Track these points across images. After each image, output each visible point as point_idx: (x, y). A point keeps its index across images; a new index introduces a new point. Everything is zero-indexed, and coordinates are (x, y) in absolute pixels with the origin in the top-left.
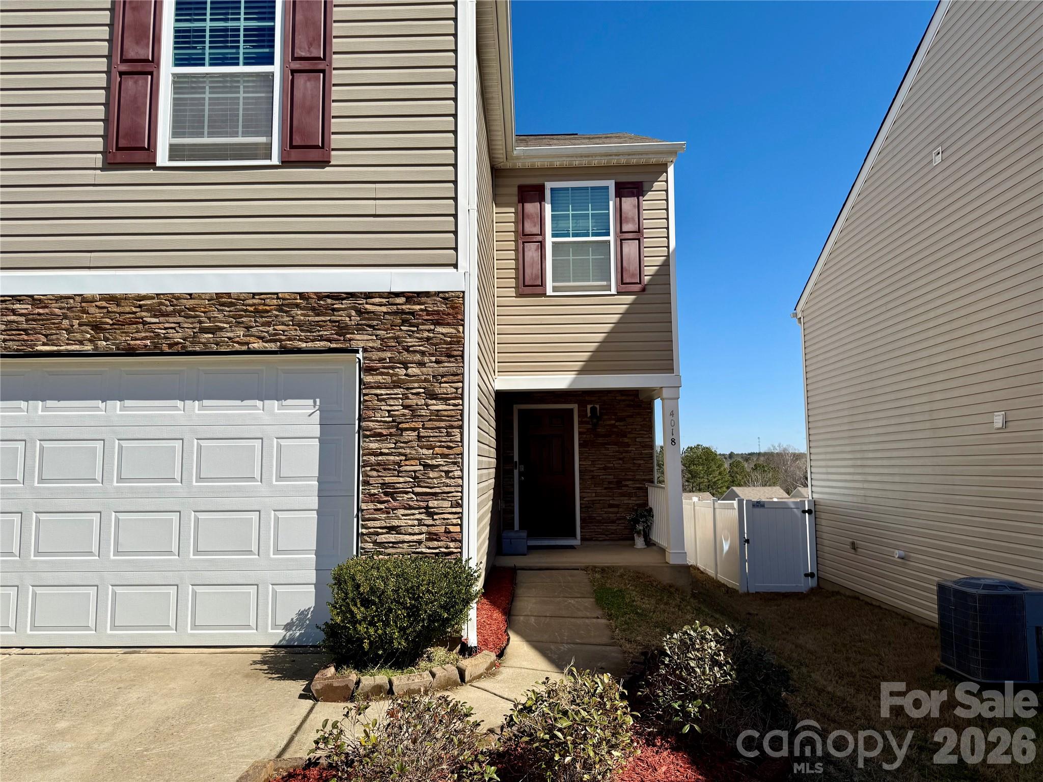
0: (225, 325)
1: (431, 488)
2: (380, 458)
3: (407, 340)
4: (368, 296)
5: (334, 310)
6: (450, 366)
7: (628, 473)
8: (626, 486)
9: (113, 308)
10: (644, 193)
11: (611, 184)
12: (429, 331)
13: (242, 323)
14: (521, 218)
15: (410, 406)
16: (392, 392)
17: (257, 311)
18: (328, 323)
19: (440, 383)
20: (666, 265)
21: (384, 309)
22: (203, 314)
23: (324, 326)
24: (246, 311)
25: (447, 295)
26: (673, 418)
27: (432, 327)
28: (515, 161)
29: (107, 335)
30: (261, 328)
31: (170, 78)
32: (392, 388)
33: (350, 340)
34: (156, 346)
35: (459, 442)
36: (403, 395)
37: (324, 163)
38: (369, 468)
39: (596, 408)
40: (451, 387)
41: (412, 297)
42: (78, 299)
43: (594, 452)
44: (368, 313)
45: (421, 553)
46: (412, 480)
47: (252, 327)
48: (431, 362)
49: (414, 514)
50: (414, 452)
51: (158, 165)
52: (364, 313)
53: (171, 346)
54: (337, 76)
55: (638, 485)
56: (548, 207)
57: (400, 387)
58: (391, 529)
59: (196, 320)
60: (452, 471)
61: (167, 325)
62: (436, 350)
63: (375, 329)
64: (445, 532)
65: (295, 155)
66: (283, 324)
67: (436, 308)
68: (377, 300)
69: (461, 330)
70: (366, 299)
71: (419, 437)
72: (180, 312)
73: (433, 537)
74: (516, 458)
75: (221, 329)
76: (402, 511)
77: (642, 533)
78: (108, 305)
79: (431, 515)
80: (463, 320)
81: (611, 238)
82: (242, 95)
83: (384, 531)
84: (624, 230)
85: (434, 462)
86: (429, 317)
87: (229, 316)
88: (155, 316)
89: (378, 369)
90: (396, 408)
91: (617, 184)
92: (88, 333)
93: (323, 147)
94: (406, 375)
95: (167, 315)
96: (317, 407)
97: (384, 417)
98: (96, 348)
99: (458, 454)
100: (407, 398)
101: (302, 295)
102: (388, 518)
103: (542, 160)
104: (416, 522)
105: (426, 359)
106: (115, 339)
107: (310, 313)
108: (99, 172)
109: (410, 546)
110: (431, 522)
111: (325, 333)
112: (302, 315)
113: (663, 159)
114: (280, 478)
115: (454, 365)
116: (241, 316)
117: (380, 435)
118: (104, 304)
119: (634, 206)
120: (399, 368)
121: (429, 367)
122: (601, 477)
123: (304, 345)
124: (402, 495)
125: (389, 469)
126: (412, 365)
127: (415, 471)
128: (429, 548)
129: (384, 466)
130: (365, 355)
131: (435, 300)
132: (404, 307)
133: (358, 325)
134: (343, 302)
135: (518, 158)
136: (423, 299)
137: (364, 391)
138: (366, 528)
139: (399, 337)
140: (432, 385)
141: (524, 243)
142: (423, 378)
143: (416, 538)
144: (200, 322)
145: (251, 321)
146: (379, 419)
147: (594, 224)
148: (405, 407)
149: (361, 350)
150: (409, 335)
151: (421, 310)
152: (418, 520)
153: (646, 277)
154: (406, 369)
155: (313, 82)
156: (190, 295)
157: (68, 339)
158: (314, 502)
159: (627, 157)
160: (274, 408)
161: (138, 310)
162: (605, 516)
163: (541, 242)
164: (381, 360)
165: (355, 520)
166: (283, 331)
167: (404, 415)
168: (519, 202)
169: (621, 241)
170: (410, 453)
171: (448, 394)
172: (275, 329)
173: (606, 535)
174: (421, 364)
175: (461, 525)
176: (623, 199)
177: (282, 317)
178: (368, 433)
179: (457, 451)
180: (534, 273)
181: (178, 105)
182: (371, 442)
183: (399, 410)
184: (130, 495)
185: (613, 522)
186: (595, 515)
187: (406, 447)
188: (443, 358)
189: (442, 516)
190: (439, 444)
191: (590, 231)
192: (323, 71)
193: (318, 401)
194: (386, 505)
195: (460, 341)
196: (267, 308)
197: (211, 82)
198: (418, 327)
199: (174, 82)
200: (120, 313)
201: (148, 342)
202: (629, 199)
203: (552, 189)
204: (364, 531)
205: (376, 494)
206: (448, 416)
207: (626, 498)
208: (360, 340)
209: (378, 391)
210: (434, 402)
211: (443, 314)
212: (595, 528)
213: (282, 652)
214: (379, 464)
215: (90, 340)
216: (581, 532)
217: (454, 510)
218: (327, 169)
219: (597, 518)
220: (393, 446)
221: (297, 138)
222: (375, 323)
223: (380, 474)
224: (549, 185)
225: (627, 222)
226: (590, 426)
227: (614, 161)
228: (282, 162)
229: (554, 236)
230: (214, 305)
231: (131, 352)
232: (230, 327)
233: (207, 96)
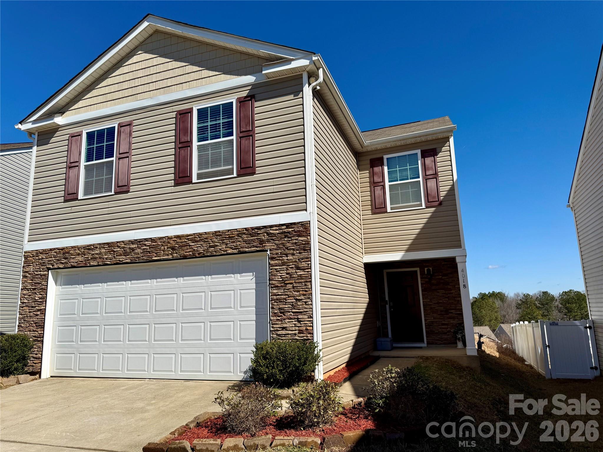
0: (218, 244)
1: (299, 309)
2: (278, 297)
3: (287, 244)
4: (271, 226)
5: (258, 234)
6: (305, 254)
7: (452, 306)
8: (452, 313)
9: (178, 240)
10: (437, 154)
11: (419, 152)
12: (296, 240)
13: (224, 242)
14: (372, 175)
15: (289, 273)
16: (282, 267)
17: (229, 237)
18: (256, 240)
19: (301, 262)
20: (452, 189)
21: (277, 232)
22: (210, 240)
23: (255, 241)
24: (226, 237)
25: (303, 223)
26: (463, 273)
27: (297, 238)
28: (367, 148)
29: (177, 252)
30: (231, 244)
31: (197, 147)
32: (282, 266)
33: (265, 246)
34: (194, 254)
35: (310, 288)
36: (286, 268)
37: (253, 173)
38: (273, 302)
39: (430, 270)
40: (306, 264)
41: (288, 225)
42: (167, 238)
43: (431, 294)
44: (271, 234)
45: (296, 339)
46: (291, 306)
47: (228, 244)
48: (297, 253)
49: (292, 322)
50: (291, 294)
51: (193, 182)
52: (270, 234)
53: (199, 254)
54: (257, 137)
55: (458, 312)
56: (386, 168)
57: (285, 265)
58: (284, 328)
59: (208, 243)
60: (308, 302)
61: (197, 246)
62: (299, 248)
63: (274, 241)
64: (306, 330)
65: (242, 172)
66: (239, 242)
67: (298, 229)
68: (274, 228)
69: (309, 238)
70: (270, 228)
71: (293, 287)
72: (202, 240)
73: (301, 332)
74: (387, 299)
75: (217, 246)
76: (288, 320)
77: (461, 339)
78: (177, 240)
79: (299, 322)
80: (310, 234)
81: (421, 179)
82: (222, 150)
83: (280, 329)
84: (427, 174)
85: (300, 298)
86: (296, 234)
87: (220, 240)
88: (193, 242)
89: (276, 258)
90: (283, 274)
91: (421, 151)
92: (170, 251)
93: (252, 167)
94: (287, 260)
95: (198, 242)
96: (254, 276)
97: (279, 279)
98: (173, 257)
99: (310, 294)
100: (288, 270)
101: (246, 229)
102: (282, 323)
103: (380, 145)
104: (293, 325)
105: (295, 252)
106: (179, 253)
107: (249, 236)
108: (173, 187)
109: (291, 336)
110: (299, 325)
111: (255, 244)
112: (246, 237)
113: (445, 135)
114: (241, 307)
115: (307, 254)
116: (224, 240)
117: (277, 286)
118: (175, 239)
119: (432, 161)
120: (284, 257)
121: (296, 255)
122: (436, 308)
123: (247, 250)
124: (287, 313)
125: (282, 302)
126: (289, 255)
127: (292, 302)
128: (299, 337)
129: (279, 300)
130: (271, 252)
131: (298, 226)
132: (285, 230)
133: (268, 239)
134: (262, 230)
135: (368, 146)
136: (293, 226)
137: (271, 268)
138: (273, 328)
139: (284, 243)
140: (298, 263)
141: (374, 187)
142: (294, 260)
143: (293, 332)
144: (209, 244)
145: (228, 241)
146: (277, 279)
147: (411, 173)
148: (287, 274)
149: (269, 250)
150: (288, 242)
151: (292, 231)
152: (294, 324)
153: (441, 198)
154: (287, 257)
155: (248, 141)
156: (205, 233)
157: (163, 254)
158: (254, 317)
159: (425, 137)
160: (238, 277)
161: (187, 240)
162: (440, 330)
163: (383, 186)
164: (277, 254)
165: (269, 324)
166: (239, 245)
167: (287, 277)
168: (371, 167)
169: (426, 180)
170: (290, 294)
171: (304, 267)
172: (236, 244)
173: (442, 341)
174: (293, 254)
175: (312, 326)
176: (426, 159)
177: (239, 239)
178: (273, 286)
179: (309, 292)
180: (380, 201)
181: (199, 156)
182: (274, 290)
183: (284, 275)
184: (187, 316)
185: (445, 333)
186: (434, 330)
187: (288, 291)
188: (302, 251)
189: (304, 322)
190: (302, 289)
191: (409, 177)
192: (252, 136)
193: (254, 273)
194: (281, 317)
195: (309, 243)
196: (233, 235)
197: (211, 146)
198: (291, 238)
199: (198, 148)
200: (181, 242)
201: (191, 253)
202: (429, 158)
203: (387, 159)
204: (273, 329)
205: (277, 313)
206: (305, 277)
207: (452, 320)
208: (268, 246)
209: (276, 268)
210: (299, 271)
211: (301, 232)
212: (435, 337)
213: (242, 383)
214: (277, 299)
215: (171, 254)
216: (427, 339)
217: (309, 319)
218: (255, 176)
219: (436, 331)
220: (283, 291)
221: (243, 165)
222: (274, 238)
223: (278, 304)
224: (385, 157)
225: (429, 170)
226: (427, 280)
227: (419, 140)
228: (238, 175)
229: (389, 182)
230: (214, 236)
231: (185, 257)
232: (220, 244)
233: (210, 152)
